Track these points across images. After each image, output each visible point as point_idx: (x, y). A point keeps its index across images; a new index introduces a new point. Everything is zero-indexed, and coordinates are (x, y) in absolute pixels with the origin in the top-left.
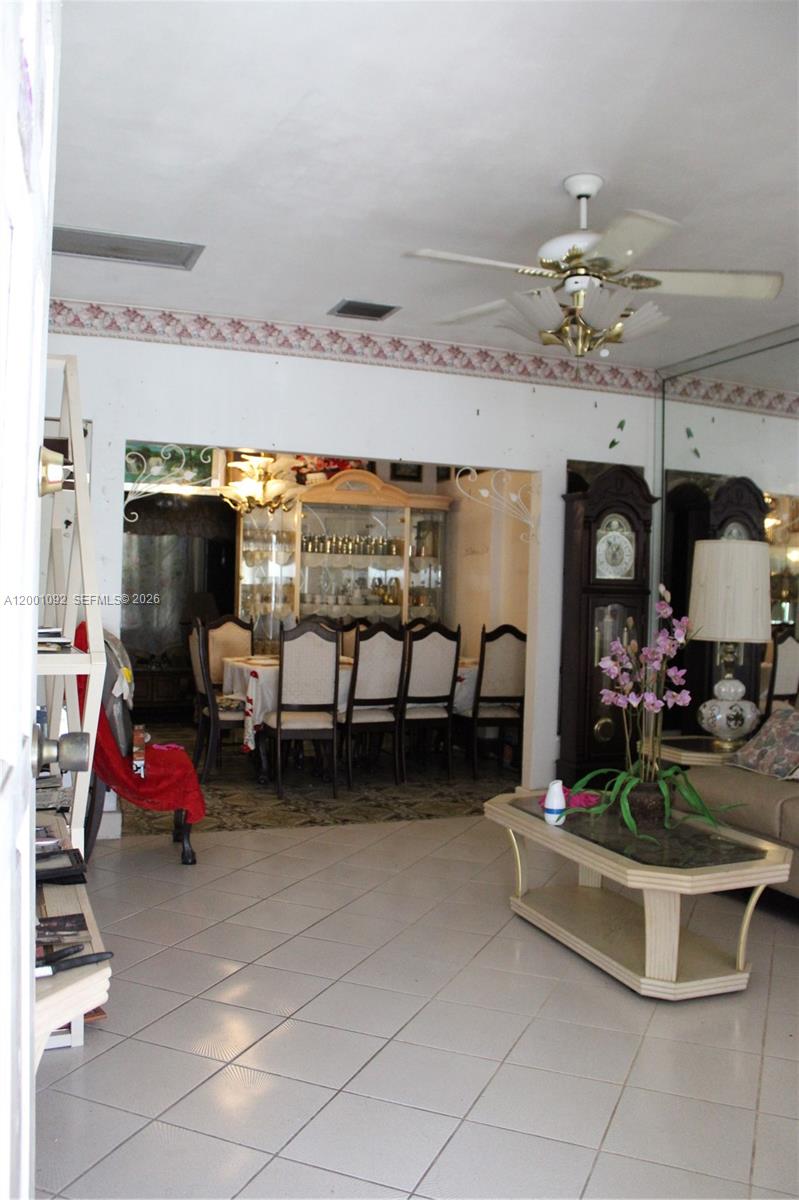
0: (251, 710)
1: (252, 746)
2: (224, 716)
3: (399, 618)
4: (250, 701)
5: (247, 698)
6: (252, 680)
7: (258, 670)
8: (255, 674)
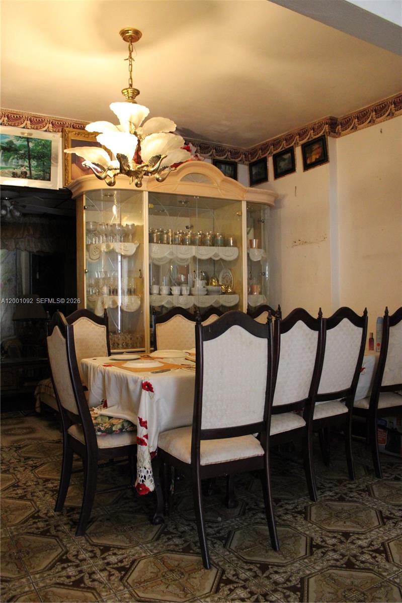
0: (146, 436)
1: (150, 486)
2: (104, 443)
3: (238, 306)
4: (144, 424)
5: (141, 420)
6: (145, 394)
7: (152, 379)
8: (148, 387)
